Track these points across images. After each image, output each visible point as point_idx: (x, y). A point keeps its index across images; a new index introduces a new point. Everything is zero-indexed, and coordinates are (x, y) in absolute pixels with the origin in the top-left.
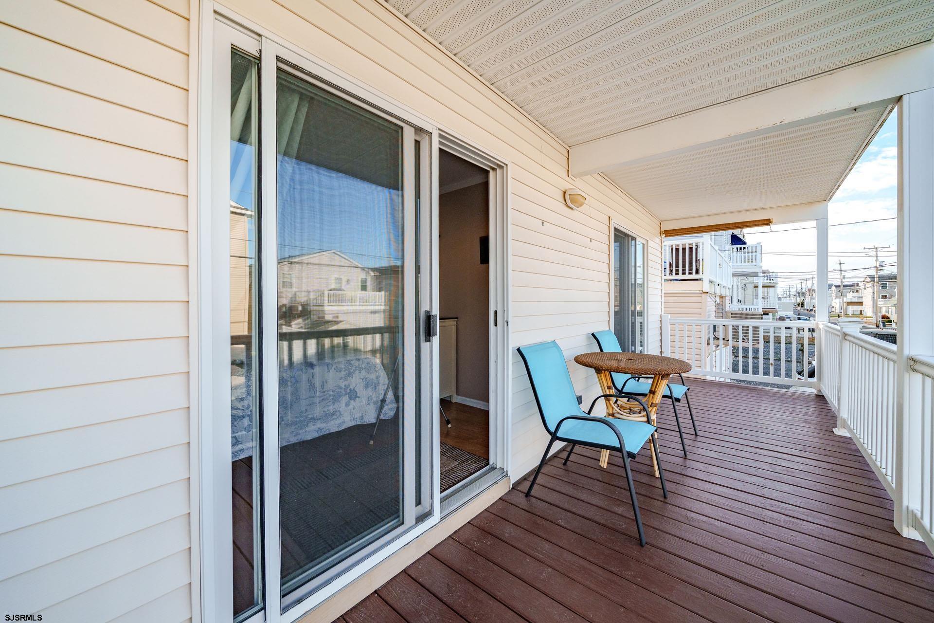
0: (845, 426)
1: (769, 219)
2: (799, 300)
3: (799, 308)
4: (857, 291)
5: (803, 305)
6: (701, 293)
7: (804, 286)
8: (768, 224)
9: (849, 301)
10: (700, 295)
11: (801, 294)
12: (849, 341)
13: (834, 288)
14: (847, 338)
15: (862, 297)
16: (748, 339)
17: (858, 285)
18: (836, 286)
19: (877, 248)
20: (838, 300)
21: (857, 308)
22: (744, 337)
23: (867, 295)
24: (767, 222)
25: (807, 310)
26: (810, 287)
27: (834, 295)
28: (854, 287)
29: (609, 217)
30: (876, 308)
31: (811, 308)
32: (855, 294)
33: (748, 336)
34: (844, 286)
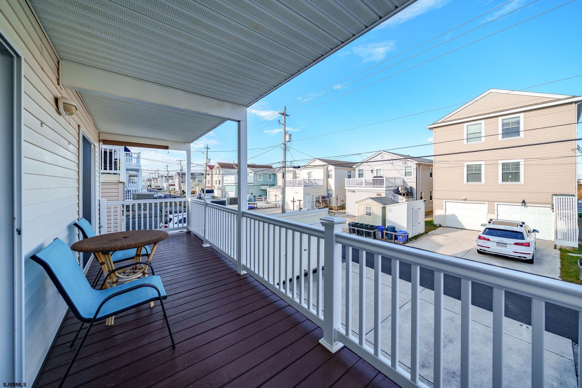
0: (207, 242)
1: (168, 146)
2: (148, 184)
3: (149, 188)
4: (173, 180)
5: (151, 186)
6: (119, 183)
7: (151, 176)
8: (167, 149)
9: (170, 184)
10: (118, 184)
11: (149, 180)
12: (209, 207)
13: (164, 178)
14: (208, 205)
15: (175, 182)
16: (146, 209)
17: (173, 177)
18: (165, 177)
19: (181, 161)
20: (165, 184)
21: (173, 187)
22: (144, 208)
23: (176, 181)
24: (166, 148)
25: (153, 189)
26: (154, 177)
27: (164, 181)
28: (171, 177)
29: (79, 126)
30: (180, 188)
31: (155, 188)
32: (172, 181)
33: (146, 207)
34: (169, 177)
